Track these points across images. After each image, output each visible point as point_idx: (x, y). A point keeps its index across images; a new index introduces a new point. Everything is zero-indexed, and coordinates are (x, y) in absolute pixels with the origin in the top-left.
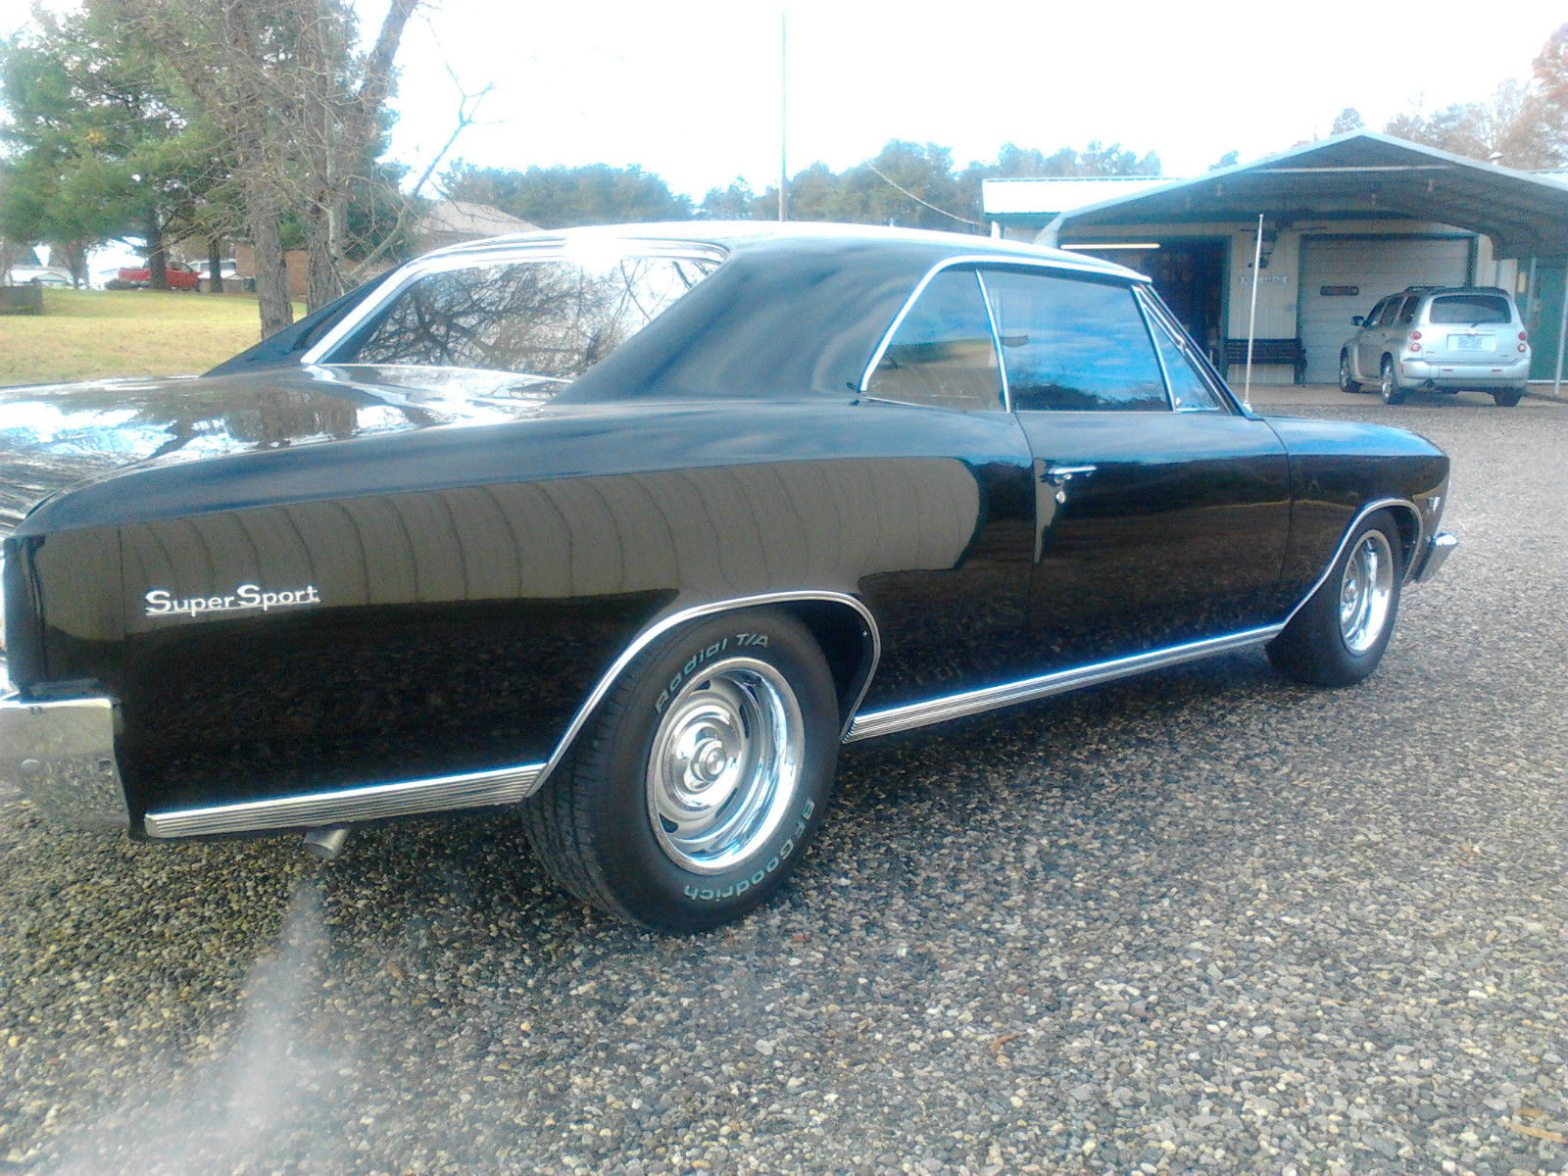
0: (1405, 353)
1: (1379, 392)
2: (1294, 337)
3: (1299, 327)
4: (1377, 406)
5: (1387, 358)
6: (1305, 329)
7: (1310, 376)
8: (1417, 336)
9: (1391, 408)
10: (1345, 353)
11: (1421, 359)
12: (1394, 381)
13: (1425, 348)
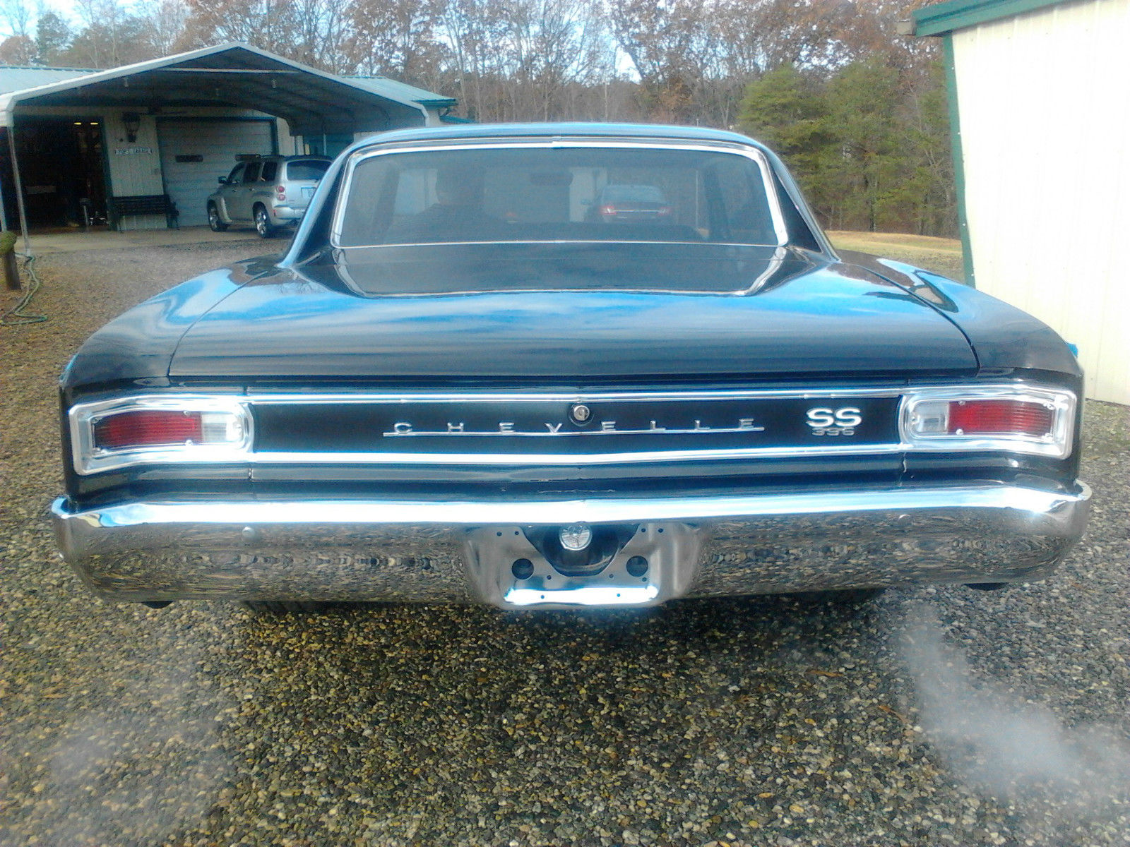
0: (275, 202)
1: (254, 230)
2: (163, 193)
3: (164, 186)
4: (255, 241)
5: (259, 207)
6: (170, 186)
7: (183, 221)
8: (282, 190)
9: (268, 241)
10: (211, 204)
11: (286, 206)
12: (267, 222)
13: (288, 198)
